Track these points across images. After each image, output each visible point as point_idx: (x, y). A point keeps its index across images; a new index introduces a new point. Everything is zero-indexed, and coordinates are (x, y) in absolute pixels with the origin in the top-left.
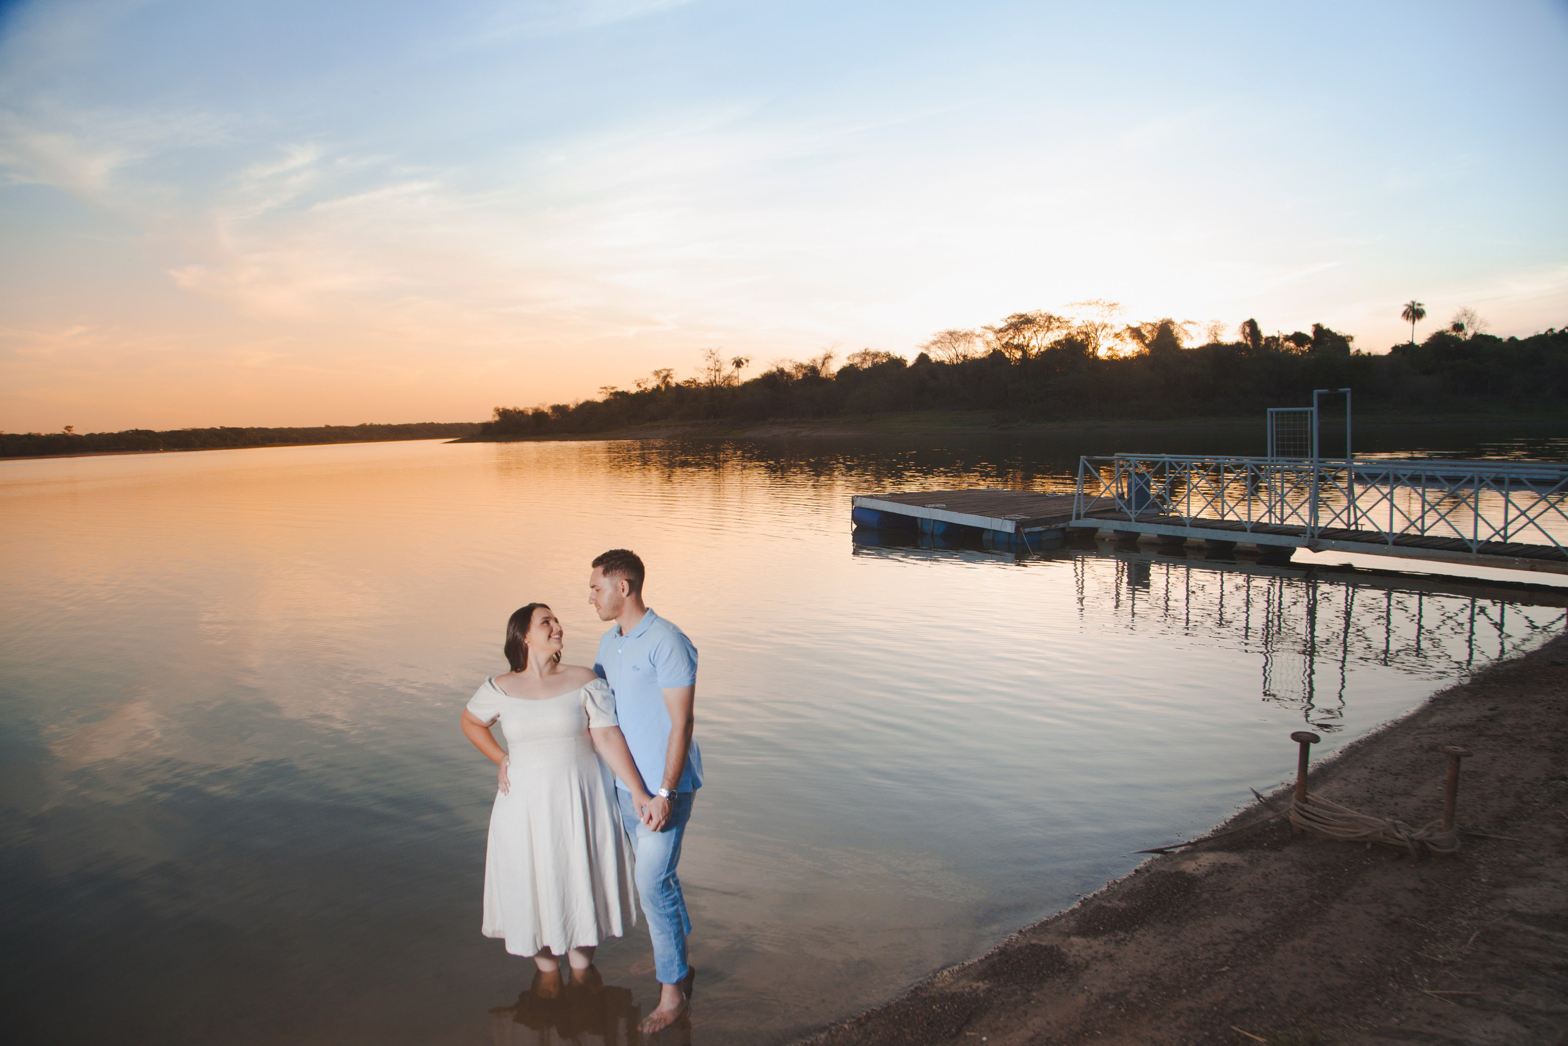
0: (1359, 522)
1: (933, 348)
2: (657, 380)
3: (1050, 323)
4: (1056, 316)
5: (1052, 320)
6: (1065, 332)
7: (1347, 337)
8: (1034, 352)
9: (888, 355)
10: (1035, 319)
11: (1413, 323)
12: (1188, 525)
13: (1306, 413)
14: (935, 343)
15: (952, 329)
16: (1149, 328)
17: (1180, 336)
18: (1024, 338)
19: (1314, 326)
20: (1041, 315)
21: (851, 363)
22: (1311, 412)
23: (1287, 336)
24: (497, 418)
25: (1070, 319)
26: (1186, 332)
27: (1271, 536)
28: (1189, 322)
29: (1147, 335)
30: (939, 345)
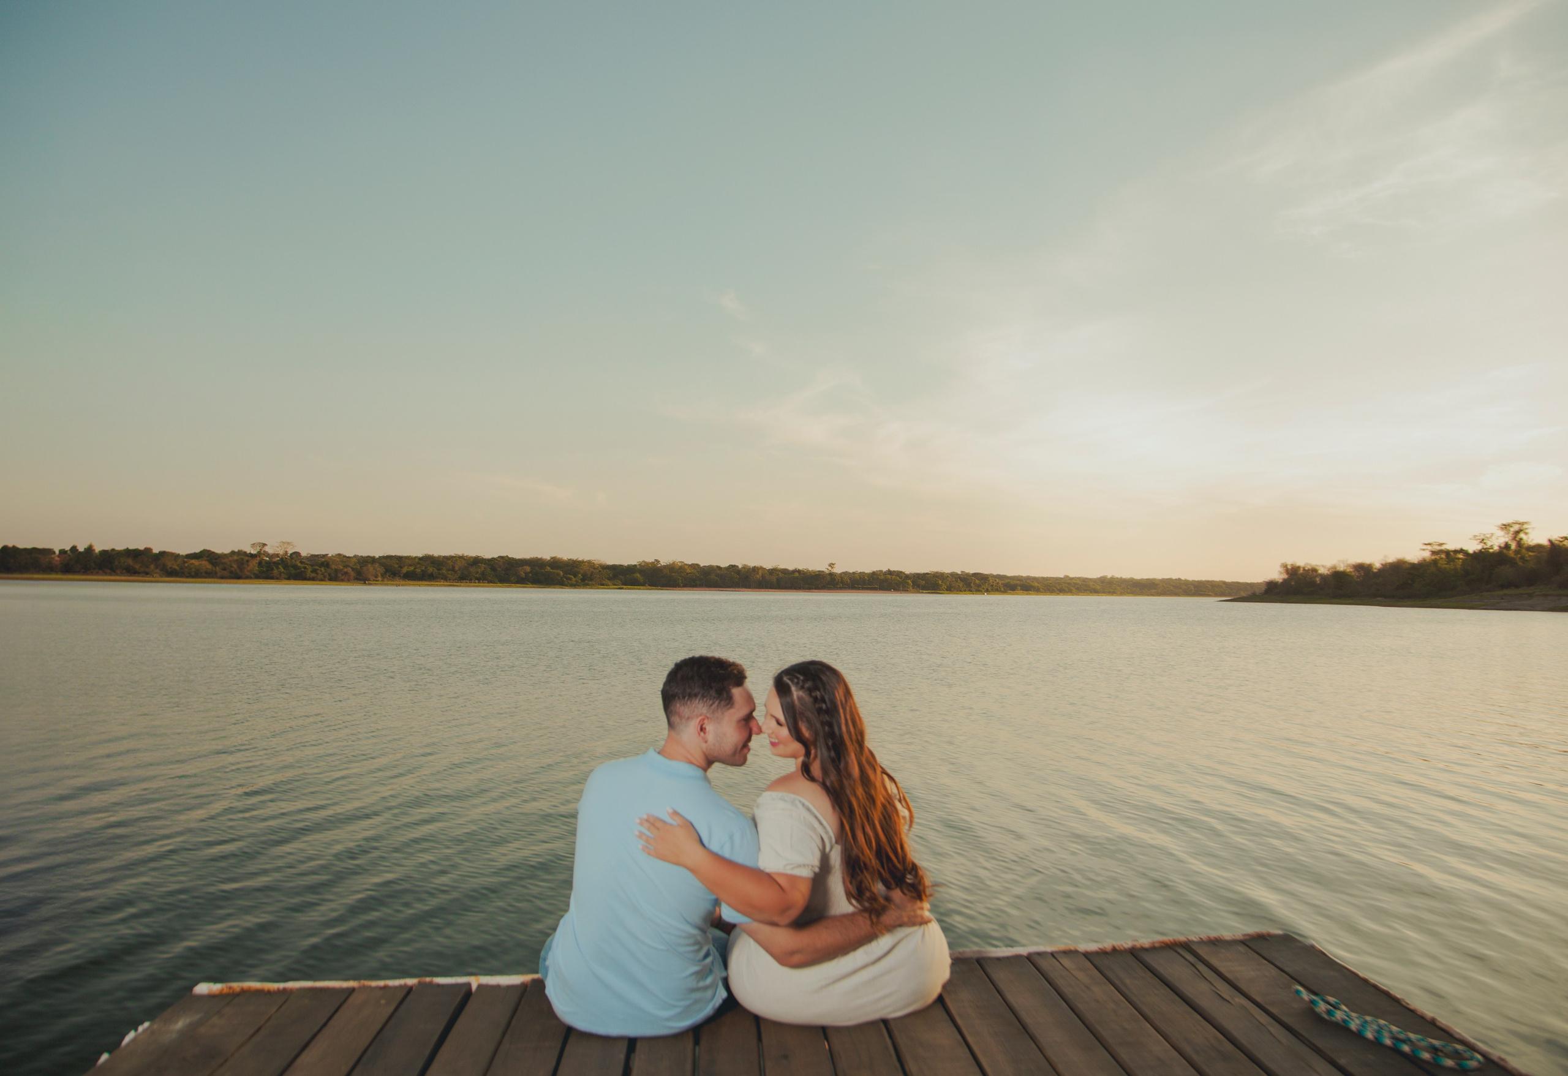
2: (1506, 536)
24: (1286, 576)
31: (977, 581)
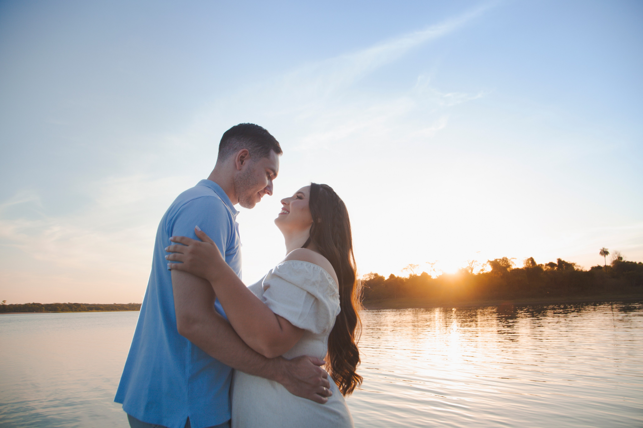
7: (572, 263)
11: (605, 256)
16: (499, 261)
17: (511, 263)
19: (557, 259)
23: (546, 264)
31: (75, 307)
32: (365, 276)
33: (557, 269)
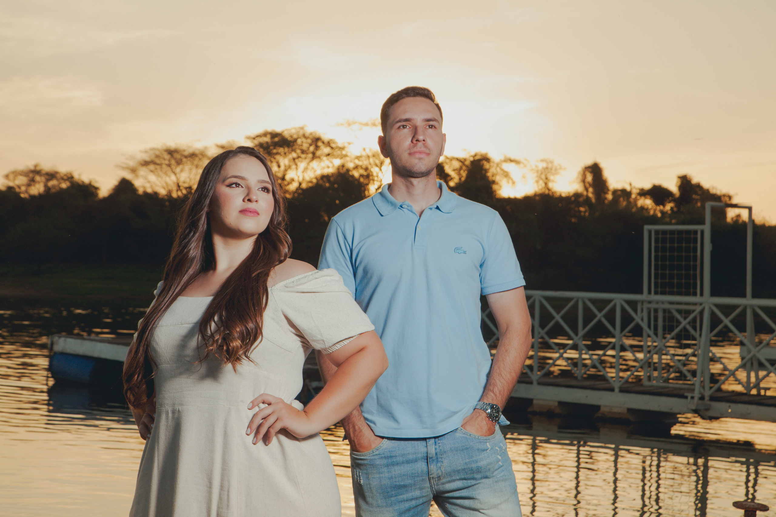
0: (762, 385)
1: (143, 171)
3: (317, 148)
4: (326, 137)
5: (320, 144)
6: (337, 162)
7: (724, 196)
8: (293, 187)
9: (70, 178)
10: (295, 140)
12: (535, 383)
13: (695, 232)
14: (146, 163)
15: (172, 144)
16: (457, 165)
17: (497, 178)
18: (279, 166)
19: (679, 177)
20: (304, 136)
21: (11, 184)
22: (702, 232)
23: (642, 190)
25: (346, 145)
26: (506, 175)
27: (647, 398)
28: (511, 161)
29: (452, 174)
30: (152, 167)
32: (11, 177)
33: (672, 209)
